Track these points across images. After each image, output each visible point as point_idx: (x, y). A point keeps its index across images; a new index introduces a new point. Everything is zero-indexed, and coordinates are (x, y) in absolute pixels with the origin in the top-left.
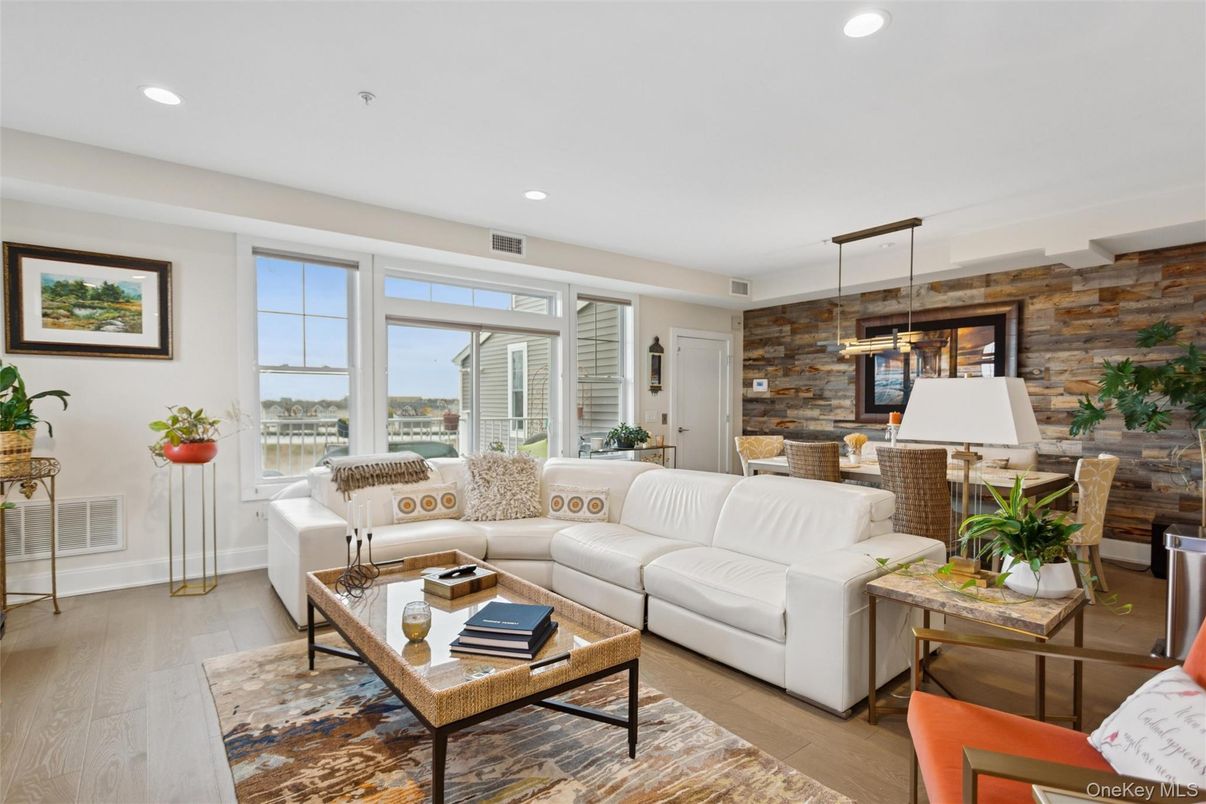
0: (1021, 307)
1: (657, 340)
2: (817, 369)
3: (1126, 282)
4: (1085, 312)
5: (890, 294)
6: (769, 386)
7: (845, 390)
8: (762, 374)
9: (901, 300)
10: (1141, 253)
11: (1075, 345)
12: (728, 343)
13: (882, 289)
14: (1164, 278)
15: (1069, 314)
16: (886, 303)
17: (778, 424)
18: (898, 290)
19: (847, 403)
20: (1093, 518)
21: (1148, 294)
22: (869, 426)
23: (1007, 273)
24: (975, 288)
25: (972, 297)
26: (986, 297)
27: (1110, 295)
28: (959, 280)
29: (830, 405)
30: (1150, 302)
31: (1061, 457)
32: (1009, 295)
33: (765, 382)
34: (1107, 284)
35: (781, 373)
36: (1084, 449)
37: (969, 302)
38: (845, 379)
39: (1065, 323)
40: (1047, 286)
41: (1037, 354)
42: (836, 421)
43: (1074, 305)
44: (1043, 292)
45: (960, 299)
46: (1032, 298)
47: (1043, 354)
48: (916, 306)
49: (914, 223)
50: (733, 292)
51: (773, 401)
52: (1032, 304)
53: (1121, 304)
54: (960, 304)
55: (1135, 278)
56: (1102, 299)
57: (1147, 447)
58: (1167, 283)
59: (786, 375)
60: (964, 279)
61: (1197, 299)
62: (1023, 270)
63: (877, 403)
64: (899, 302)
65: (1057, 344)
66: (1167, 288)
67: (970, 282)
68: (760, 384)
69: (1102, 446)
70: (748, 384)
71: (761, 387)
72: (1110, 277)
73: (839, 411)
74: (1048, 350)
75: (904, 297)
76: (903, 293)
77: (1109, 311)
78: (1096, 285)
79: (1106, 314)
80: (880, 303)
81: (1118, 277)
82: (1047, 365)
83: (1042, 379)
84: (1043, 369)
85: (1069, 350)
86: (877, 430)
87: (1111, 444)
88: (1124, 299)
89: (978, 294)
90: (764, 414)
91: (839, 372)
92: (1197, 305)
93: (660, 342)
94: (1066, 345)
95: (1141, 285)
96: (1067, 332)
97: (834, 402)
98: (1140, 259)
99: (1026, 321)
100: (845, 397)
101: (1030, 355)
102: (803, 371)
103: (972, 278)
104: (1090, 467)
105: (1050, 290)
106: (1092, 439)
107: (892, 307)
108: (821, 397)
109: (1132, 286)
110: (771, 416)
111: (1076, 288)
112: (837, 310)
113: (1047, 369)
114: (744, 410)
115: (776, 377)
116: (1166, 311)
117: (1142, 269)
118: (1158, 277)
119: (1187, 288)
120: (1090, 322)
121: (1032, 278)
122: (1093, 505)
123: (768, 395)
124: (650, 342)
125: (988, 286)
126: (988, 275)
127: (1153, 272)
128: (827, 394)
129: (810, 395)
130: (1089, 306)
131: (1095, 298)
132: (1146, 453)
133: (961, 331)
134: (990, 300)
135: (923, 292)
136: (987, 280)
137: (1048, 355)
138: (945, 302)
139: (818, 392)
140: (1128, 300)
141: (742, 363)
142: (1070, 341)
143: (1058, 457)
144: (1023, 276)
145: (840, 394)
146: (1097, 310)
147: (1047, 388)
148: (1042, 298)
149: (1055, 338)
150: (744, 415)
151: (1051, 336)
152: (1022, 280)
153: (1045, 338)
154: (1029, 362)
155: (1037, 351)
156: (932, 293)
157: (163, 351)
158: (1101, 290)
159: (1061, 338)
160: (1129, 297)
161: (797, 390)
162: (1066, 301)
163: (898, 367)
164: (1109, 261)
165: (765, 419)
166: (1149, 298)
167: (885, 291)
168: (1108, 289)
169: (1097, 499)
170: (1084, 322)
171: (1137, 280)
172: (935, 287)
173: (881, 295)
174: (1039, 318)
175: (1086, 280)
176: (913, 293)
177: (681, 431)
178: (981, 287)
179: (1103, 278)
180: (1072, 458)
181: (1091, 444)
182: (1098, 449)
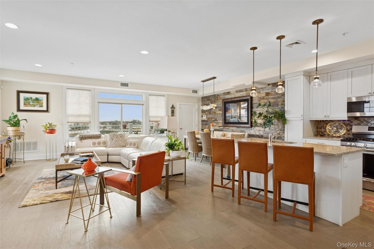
0: (251, 98)
1: (173, 105)
2: (215, 113)
3: (270, 91)
4: (263, 98)
5: (228, 93)
6: (206, 117)
7: (221, 118)
8: (205, 114)
9: (231, 95)
10: (272, 84)
12: (196, 106)
13: (227, 92)
15: (261, 99)
16: (228, 95)
17: (208, 127)
18: (230, 92)
19: (221, 121)
21: (274, 94)
22: (225, 128)
23: (249, 88)
25: (243, 94)
26: (246, 94)
27: (267, 94)
28: (241, 90)
33: (205, 116)
34: (267, 91)
35: (208, 114)
37: (243, 95)
38: (220, 115)
39: (260, 101)
42: (219, 126)
43: (261, 96)
48: (233, 96)
49: (214, 78)
50: (192, 93)
51: (207, 121)
53: (269, 96)
54: (241, 96)
56: (266, 95)
59: (210, 114)
61: (282, 96)
63: (226, 122)
65: (258, 106)
68: (204, 117)
69: (266, 132)
70: (202, 117)
71: (205, 118)
72: (267, 90)
73: (219, 124)
76: (231, 93)
77: (267, 98)
78: (265, 92)
80: (227, 95)
81: (269, 90)
88: (270, 95)
89: (244, 94)
90: (206, 125)
91: (219, 113)
92: (282, 97)
93: (174, 106)
97: (219, 121)
99: (253, 100)
100: (221, 120)
101: (254, 109)
102: (213, 113)
103: (243, 89)
106: (265, 131)
107: (228, 96)
108: (216, 120)
109: (271, 92)
110: (207, 125)
111: (261, 92)
112: (219, 97)
114: (202, 123)
115: (208, 115)
116: (277, 98)
117: (273, 88)
120: (264, 101)
123: (206, 120)
124: (171, 106)
125: (246, 91)
126: (246, 89)
128: (217, 119)
129: (214, 119)
133: (242, 103)
134: (247, 95)
137: (257, 109)
138: (239, 95)
139: (216, 119)
141: (201, 111)
145: (220, 119)
146: (265, 98)
150: (202, 125)
153: (256, 105)
155: (255, 108)
156: (236, 93)
157: (47, 111)
158: (266, 93)
160: (271, 94)
161: (212, 118)
164: (267, 86)
165: (206, 126)
166: (274, 95)
170: (263, 101)
172: (237, 92)
173: (227, 93)
174: (255, 100)
175: (263, 90)
176: (233, 93)
177: (181, 129)
178: (245, 92)
179: (266, 90)
180: (261, 135)
181: (264, 132)
182: (265, 133)
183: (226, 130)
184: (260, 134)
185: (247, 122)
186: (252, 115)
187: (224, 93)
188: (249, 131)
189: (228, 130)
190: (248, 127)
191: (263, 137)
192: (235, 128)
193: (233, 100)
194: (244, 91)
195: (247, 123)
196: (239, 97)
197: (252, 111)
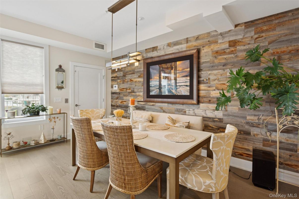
0: (199, 51)
1: (60, 66)
2: (132, 81)
3: (239, 37)
4: (223, 52)
5: (154, 49)
6: (118, 87)
7: (141, 89)
8: (116, 83)
9: (158, 51)
10: (245, 23)
11: (220, 67)
12: (103, 70)
13: (152, 47)
14: (255, 34)
15: (217, 53)
16: (153, 52)
17: (121, 102)
18: (157, 47)
19: (141, 94)
20: (222, 173)
21: (248, 42)
22: (149, 103)
23: (194, 37)
24: (183, 44)
25: (182, 48)
26: (187, 48)
27: (233, 44)
28: (177, 41)
29: (136, 95)
30: (250, 45)
31: (215, 118)
32: (195, 46)
33: (117, 86)
34: (232, 39)
35: (122, 83)
36: (223, 115)
37: (181, 50)
38: (141, 84)
39: (216, 57)
40: (209, 41)
41: (205, 72)
42: (138, 101)
43: (219, 49)
44: (207, 44)
45: (178, 49)
46: (203, 47)
47: (207, 72)
48: (162, 53)
50: (95, 47)
51: (119, 94)
52: (203, 50)
53: (238, 47)
54: (178, 51)
55: (243, 35)
56: (230, 46)
57: (249, 115)
58: (256, 36)
59: (123, 83)
60: (179, 40)
62: (200, 35)
64: (157, 52)
65: (213, 67)
66: (256, 38)
67: (181, 42)
68: (115, 87)
69: (231, 114)
70: (112, 87)
71: (116, 89)
72: (233, 35)
73: (139, 97)
74: (209, 70)
75: (159, 50)
76: (159, 48)
77: (232, 51)
78: (227, 39)
79: (231, 53)
80: (151, 53)
81: (236, 35)
82: (209, 77)
83: (207, 83)
84: (207, 79)
85: (217, 70)
86: (151, 105)
87: (234, 113)
89: (183, 47)
90: (117, 98)
91: (139, 81)
93: (62, 67)
94: (216, 67)
95: (246, 38)
96: (216, 61)
97: (137, 94)
98: (245, 26)
99: (201, 57)
100: (141, 91)
101: (202, 72)
102: (128, 81)
103: (182, 40)
104: (219, 140)
105: (210, 43)
106: (226, 111)
107: (154, 54)
108: (133, 92)
109: (242, 39)
110: (119, 99)
111: (220, 41)
113: (209, 79)
114: (112, 97)
115: (120, 84)
117: (246, 31)
118: (253, 33)
119: (265, 38)
120: (225, 56)
121: (203, 38)
122: (222, 165)
123: (118, 91)
124: (58, 67)
125: (187, 43)
126: (187, 38)
127: (250, 32)
128: (135, 90)
129: (130, 91)
130: (225, 49)
131: (227, 45)
132: (248, 118)
133: (178, 63)
134: (188, 49)
135: (165, 47)
136: (187, 40)
137: (209, 72)
138: (172, 51)
139: (133, 90)
140: (240, 46)
141: (110, 79)
142: (218, 66)
143: (213, 118)
144: (200, 38)
145: (139, 90)
146: (228, 51)
147: (209, 87)
148: (207, 47)
149: (212, 65)
150: (112, 99)
151: (210, 63)
152: (200, 39)
153: (208, 65)
154: (202, 76)
155: (205, 71)
156: (168, 47)
158: (230, 42)
159: (214, 64)
160: (241, 44)
161: (127, 89)
162: (216, 47)
163: (157, 79)
164: (233, 28)
165: (117, 100)
166: (249, 44)
167: (153, 48)
168: (232, 41)
169: (224, 160)
170: (223, 56)
171: (244, 36)
172: (169, 45)
173: (152, 49)
174: (206, 56)
175: (223, 37)
176: (162, 47)
177: (77, 105)
178: (185, 43)
179: (230, 36)
180: (219, 119)
181: (226, 113)
182: (229, 115)
183: (149, 107)
184: (216, 116)
185: (188, 94)
186: (199, 83)
187: (146, 49)
188: (194, 110)
189: (153, 107)
190: (193, 104)
191: (222, 122)
192: (166, 104)
193: (162, 58)
194: (183, 42)
195: (190, 97)
196: (173, 53)
197: (199, 77)
